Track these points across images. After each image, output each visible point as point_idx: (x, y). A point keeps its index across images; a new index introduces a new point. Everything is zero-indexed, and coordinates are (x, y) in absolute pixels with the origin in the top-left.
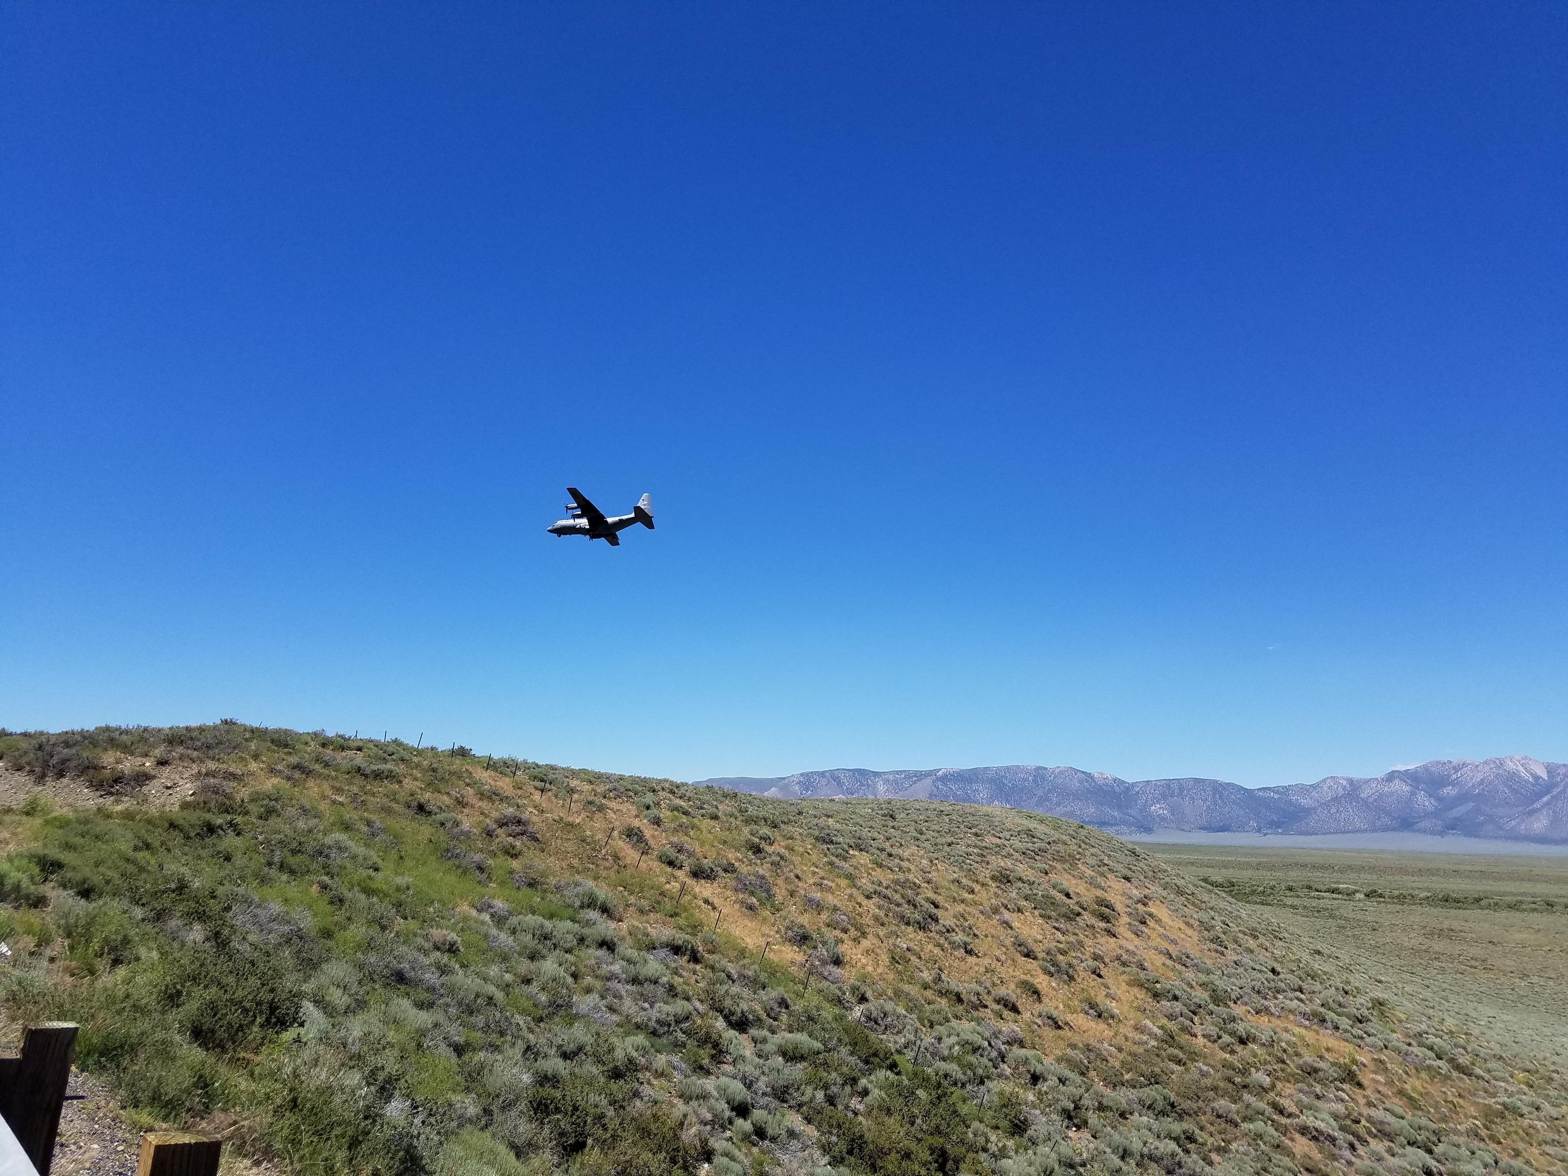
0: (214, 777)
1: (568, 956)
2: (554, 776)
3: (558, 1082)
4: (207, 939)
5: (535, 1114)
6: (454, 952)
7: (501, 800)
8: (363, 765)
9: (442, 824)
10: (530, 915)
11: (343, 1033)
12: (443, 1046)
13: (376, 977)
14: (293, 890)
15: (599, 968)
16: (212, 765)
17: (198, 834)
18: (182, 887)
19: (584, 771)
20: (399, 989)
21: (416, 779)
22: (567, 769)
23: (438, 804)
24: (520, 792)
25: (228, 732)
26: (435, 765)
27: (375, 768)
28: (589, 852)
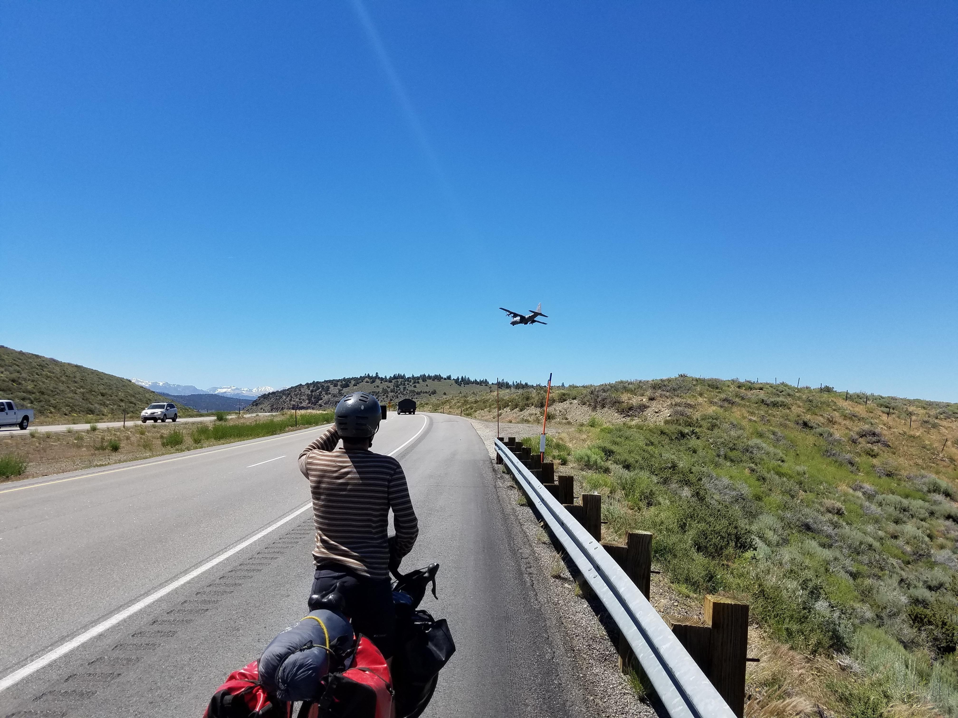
0: (679, 406)
1: (923, 523)
2: (896, 404)
3: (928, 605)
4: (693, 496)
5: (914, 623)
6: (841, 514)
7: (859, 420)
8: (765, 399)
9: (821, 435)
10: (891, 495)
11: (778, 557)
12: (842, 573)
13: (792, 526)
14: (734, 471)
15: (948, 533)
16: (678, 400)
17: (676, 438)
18: (674, 466)
19: (918, 401)
20: (808, 534)
21: (799, 407)
22: (905, 400)
23: (816, 422)
24: (871, 415)
25: (683, 381)
26: (811, 398)
27: (773, 400)
28: (929, 455)
